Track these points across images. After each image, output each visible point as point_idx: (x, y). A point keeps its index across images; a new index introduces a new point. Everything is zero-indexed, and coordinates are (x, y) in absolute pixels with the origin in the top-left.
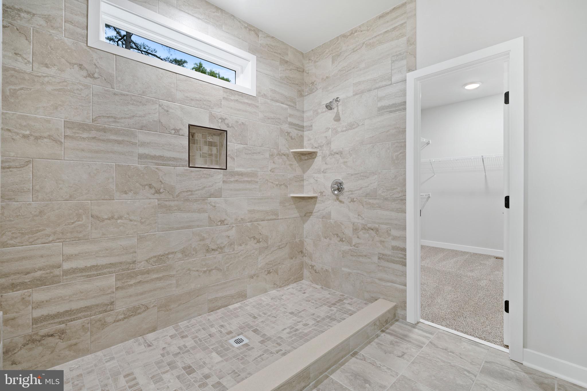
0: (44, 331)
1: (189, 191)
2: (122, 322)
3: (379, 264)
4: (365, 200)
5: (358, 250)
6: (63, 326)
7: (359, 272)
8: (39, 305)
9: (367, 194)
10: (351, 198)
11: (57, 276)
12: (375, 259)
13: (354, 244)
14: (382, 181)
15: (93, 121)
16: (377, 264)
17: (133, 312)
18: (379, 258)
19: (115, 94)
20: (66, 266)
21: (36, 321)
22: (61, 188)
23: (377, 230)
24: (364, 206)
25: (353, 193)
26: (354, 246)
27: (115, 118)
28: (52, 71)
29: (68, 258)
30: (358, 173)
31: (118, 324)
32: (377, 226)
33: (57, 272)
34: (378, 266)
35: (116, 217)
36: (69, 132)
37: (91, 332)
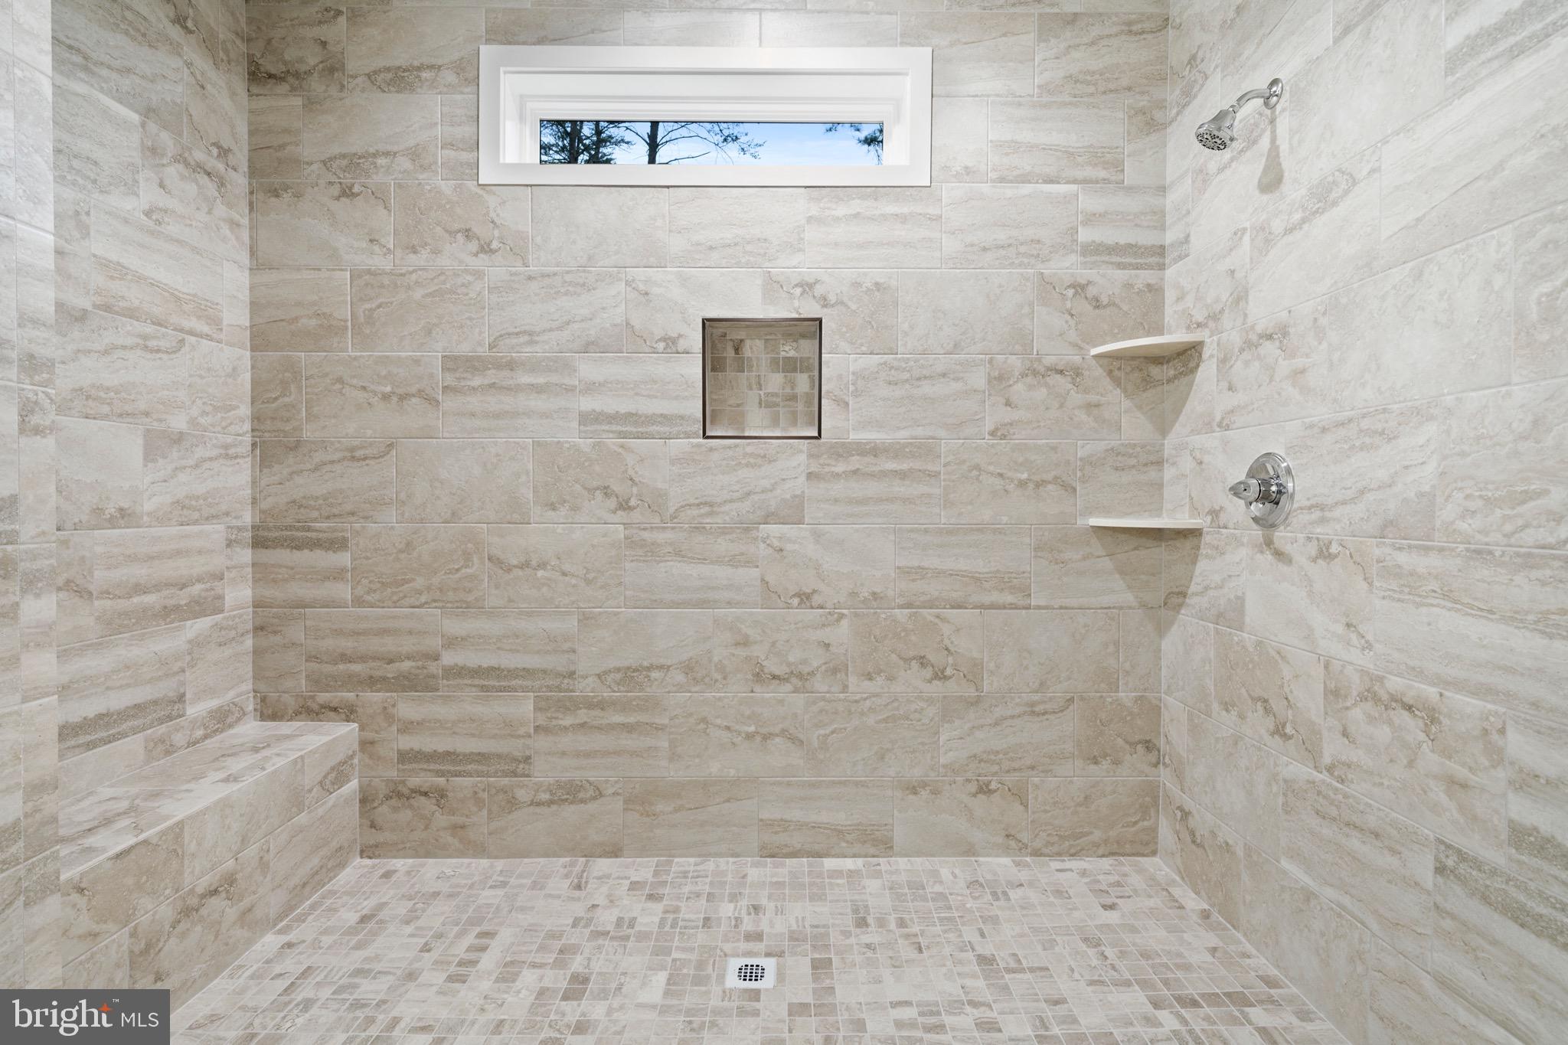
0: (414, 781)
1: (706, 503)
2: (544, 810)
3: (1439, 899)
4: (1377, 552)
5: (1346, 796)
6: (441, 781)
7: (1346, 901)
8: (408, 727)
9: (1388, 524)
10: (1318, 539)
11: (434, 676)
12: (1423, 868)
13: (1327, 760)
14: (1463, 454)
15: (491, 347)
16: (1429, 893)
17: (568, 794)
18: (1440, 870)
19: (530, 278)
20: (449, 658)
21: (404, 757)
22: (438, 498)
23: (1432, 717)
24: (1371, 584)
25: (1328, 514)
26: (1330, 769)
27: (531, 334)
28: (422, 259)
29: (451, 643)
30: (1350, 420)
31: (538, 810)
32: (1431, 692)
33: (433, 668)
34: (1437, 907)
35: (534, 563)
36: (450, 379)
37: (490, 811)
